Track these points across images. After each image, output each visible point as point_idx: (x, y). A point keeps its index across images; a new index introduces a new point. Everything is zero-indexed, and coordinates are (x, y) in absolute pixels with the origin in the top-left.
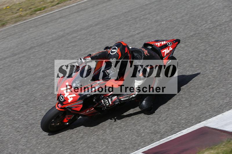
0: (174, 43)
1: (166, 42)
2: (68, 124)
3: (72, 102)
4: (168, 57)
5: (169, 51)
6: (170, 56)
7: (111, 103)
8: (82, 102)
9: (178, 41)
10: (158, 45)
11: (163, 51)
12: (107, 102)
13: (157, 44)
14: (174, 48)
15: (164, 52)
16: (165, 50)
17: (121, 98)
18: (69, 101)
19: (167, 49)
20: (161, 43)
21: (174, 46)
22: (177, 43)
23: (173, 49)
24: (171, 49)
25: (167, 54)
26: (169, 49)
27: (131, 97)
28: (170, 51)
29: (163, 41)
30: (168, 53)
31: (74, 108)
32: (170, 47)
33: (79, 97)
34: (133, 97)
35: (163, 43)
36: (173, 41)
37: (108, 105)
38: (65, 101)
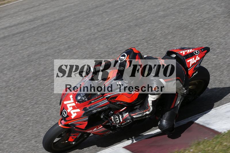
0: (202, 51)
1: (192, 50)
2: (74, 143)
3: (75, 118)
4: (194, 68)
5: (195, 61)
6: (196, 66)
7: (121, 121)
8: (87, 118)
9: (207, 50)
10: (183, 53)
11: (188, 61)
12: (118, 119)
13: (181, 52)
14: (202, 58)
15: (190, 62)
16: (191, 60)
17: (133, 115)
18: (73, 117)
19: (193, 58)
20: (186, 51)
21: (202, 55)
22: (206, 51)
23: (200, 59)
24: (198, 58)
25: (192, 65)
26: (195, 59)
27: (145, 114)
28: (197, 61)
29: (189, 49)
30: (194, 63)
31: (78, 126)
32: (197, 57)
33: (84, 112)
34: (146, 115)
35: (188, 51)
36: (201, 50)
37: (118, 122)
38: (68, 116)
